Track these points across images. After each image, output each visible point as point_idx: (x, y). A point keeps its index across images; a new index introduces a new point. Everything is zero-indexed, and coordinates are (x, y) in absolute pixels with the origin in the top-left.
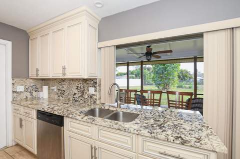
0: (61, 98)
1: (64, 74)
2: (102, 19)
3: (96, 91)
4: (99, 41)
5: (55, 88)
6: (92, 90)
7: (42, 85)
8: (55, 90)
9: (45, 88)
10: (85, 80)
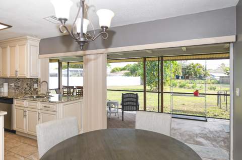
0: (17, 92)
1: (16, 75)
2: (42, 39)
3: (38, 86)
4: (40, 54)
5: (13, 84)
6: (35, 86)
7: (3, 82)
8: (13, 86)
9: (6, 85)
10: (32, 79)
